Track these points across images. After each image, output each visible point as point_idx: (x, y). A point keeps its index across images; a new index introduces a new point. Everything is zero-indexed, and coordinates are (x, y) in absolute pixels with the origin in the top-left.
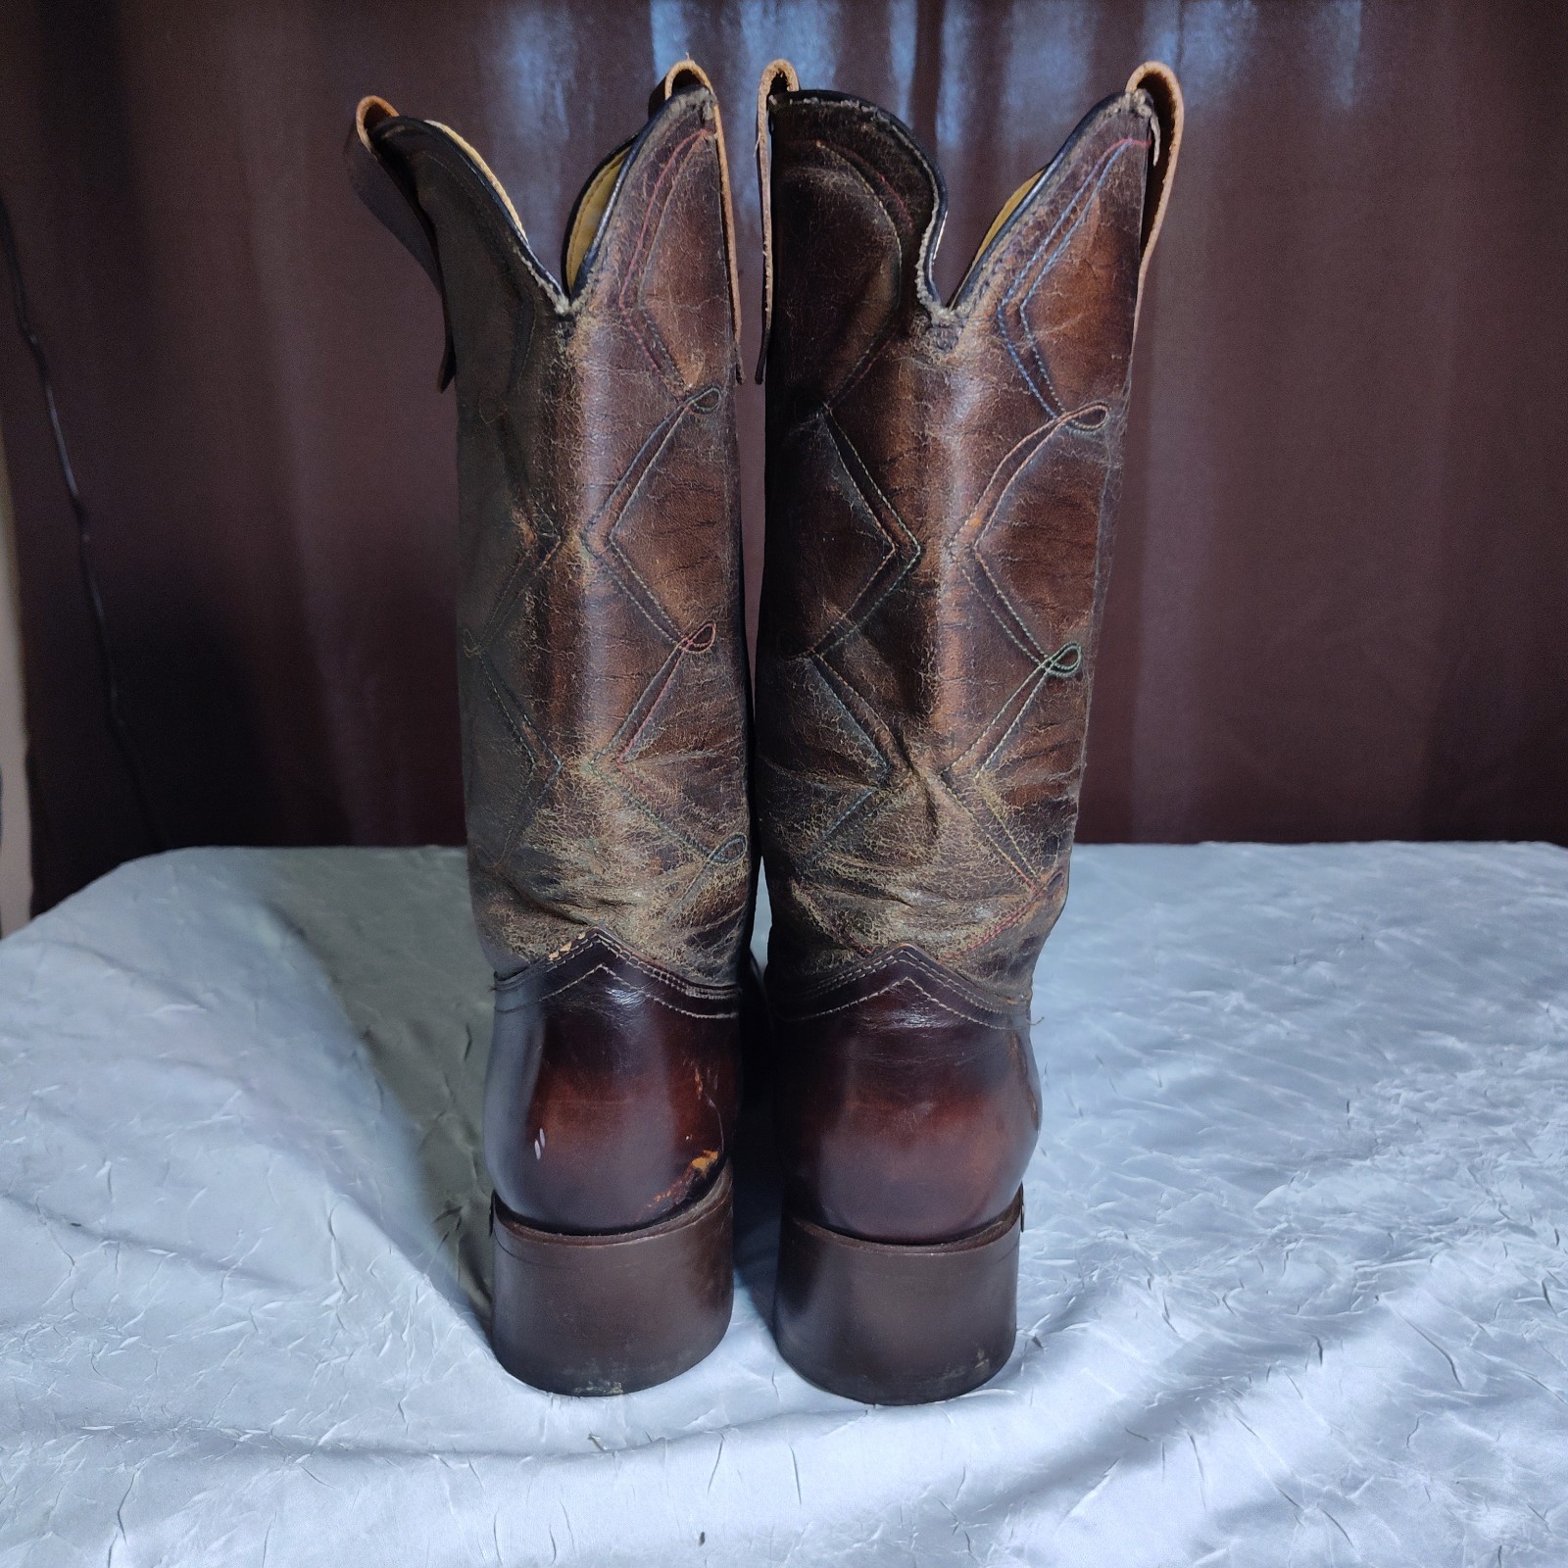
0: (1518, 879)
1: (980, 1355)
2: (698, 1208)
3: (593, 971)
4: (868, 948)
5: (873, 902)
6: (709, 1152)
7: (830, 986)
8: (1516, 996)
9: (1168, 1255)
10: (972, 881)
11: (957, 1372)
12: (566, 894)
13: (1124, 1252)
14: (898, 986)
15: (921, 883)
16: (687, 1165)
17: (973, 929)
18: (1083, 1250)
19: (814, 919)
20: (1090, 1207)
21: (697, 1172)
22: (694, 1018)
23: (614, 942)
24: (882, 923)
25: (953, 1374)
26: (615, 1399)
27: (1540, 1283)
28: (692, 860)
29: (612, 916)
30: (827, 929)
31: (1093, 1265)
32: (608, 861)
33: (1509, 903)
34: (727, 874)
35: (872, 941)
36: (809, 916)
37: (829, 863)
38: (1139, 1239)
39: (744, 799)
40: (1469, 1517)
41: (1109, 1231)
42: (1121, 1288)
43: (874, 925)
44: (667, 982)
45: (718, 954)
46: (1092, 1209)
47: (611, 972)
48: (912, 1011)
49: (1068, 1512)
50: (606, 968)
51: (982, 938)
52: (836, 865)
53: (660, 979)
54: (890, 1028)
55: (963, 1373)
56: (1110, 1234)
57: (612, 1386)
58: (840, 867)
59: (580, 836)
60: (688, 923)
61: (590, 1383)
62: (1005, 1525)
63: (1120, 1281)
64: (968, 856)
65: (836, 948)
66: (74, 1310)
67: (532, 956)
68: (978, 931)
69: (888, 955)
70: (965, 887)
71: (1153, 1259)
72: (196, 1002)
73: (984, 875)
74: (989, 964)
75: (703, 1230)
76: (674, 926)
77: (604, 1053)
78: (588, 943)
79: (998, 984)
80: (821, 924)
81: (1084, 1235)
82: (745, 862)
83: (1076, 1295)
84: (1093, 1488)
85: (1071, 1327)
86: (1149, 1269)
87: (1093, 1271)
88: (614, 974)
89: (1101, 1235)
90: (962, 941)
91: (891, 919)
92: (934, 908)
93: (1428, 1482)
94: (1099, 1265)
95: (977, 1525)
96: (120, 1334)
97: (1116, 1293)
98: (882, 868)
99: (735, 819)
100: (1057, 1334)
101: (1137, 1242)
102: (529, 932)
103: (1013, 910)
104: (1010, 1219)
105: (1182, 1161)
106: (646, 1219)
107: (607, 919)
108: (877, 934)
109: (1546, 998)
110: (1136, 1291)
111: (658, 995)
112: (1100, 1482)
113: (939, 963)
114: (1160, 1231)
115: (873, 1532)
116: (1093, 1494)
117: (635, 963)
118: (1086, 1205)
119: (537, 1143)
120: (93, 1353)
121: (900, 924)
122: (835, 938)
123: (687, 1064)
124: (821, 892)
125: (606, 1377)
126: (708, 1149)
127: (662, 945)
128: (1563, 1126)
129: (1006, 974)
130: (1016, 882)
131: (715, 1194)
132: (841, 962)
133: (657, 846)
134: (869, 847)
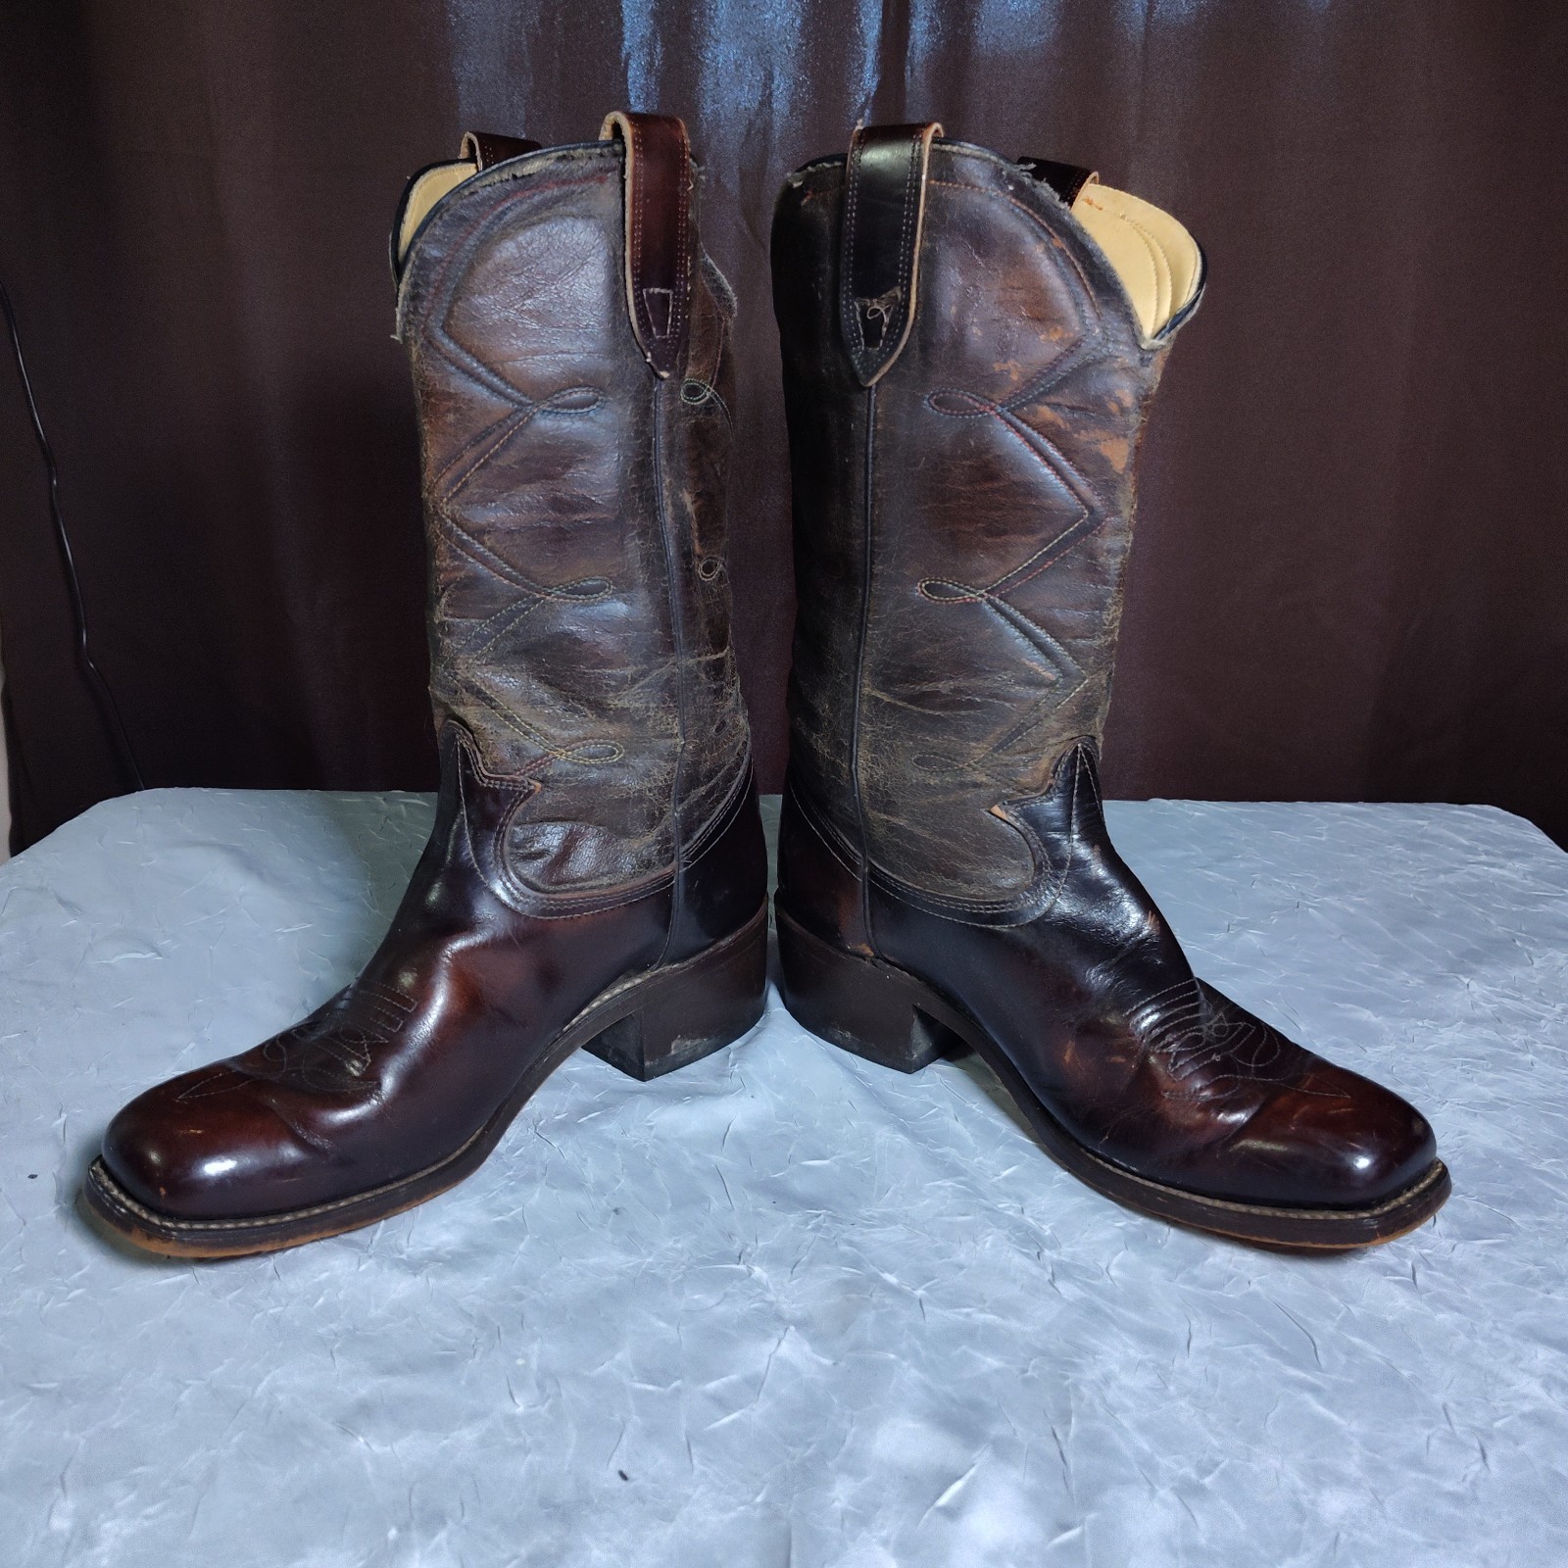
0: (1461, 846)
8: (1439, 969)
27: (1410, 1263)
33: (1449, 871)
40: (1313, 1503)
66: (23, 1262)
72: (154, 950)
93: (1278, 1465)
96: (66, 1285)
101: (1032, 1217)
109: (1469, 973)
120: (41, 1306)
128: (1462, 1105)
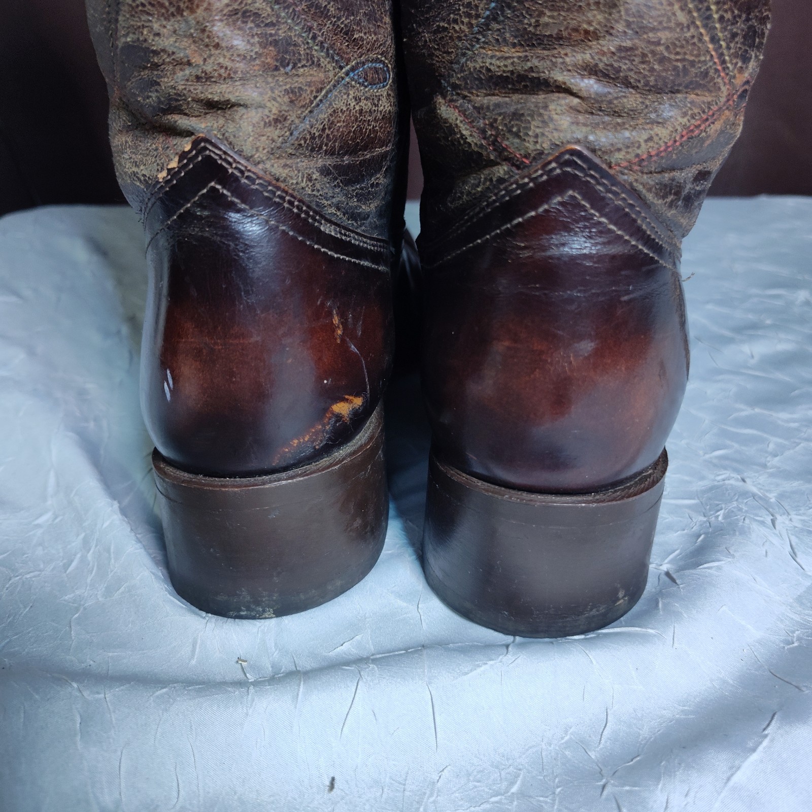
1: (621, 594)
2: (342, 453)
3: (205, 191)
4: (526, 157)
5: (533, 99)
6: (351, 398)
7: (479, 213)
9: (782, 496)
10: (662, 60)
11: (597, 611)
12: (170, 99)
13: (745, 494)
14: (561, 203)
15: (596, 65)
16: (326, 410)
17: (658, 130)
18: (704, 492)
19: (462, 135)
20: (705, 454)
21: (339, 417)
22: (332, 257)
23: (225, 153)
24: (543, 122)
25: (594, 612)
26: (267, 622)
28: (319, 65)
29: (221, 121)
30: (476, 144)
31: (718, 505)
32: (207, 46)
34: (367, 99)
35: (531, 146)
36: (455, 134)
37: (480, 60)
38: (756, 482)
39: (387, 19)
41: (727, 475)
42: (749, 528)
43: (535, 127)
44: (295, 210)
45: (363, 197)
46: (707, 456)
47: (225, 192)
48: (576, 234)
49: (729, 779)
50: (219, 187)
51: (666, 143)
52: (488, 61)
53: (286, 205)
54: (548, 253)
55: (603, 611)
56: (728, 478)
57: (264, 611)
58: (494, 61)
59: (173, 15)
60: (321, 148)
61: (243, 608)
62: (658, 792)
63: (747, 521)
64: (660, 23)
65: (486, 166)
67: (145, 180)
68: (663, 133)
69: (550, 163)
70: (652, 70)
71: (772, 500)
73: (677, 53)
74: (666, 186)
75: (346, 473)
76: (300, 145)
77: (224, 286)
78: (196, 156)
79: (672, 212)
80: (469, 140)
81: (703, 478)
82: (389, 95)
83: (704, 533)
84: (754, 750)
85: (706, 566)
86: (771, 510)
87: (718, 511)
88: (229, 194)
89: (720, 478)
90: (643, 144)
91: (555, 117)
92: (610, 102)
94: (723, 506)
95: (627, 788)
97: (744, 532)
98: (546, 53)
99: (375, 34)
100: (692, 571)
101: (755, 486)
102: (143, 154)
103: (704, 112)
104: (659, 467)
105: (782, 416)
106: (284, 464)
107: (215, 125)
108: (536, 136)
110: (763, 530)
111: (284, 223)
112: (761, 743)
113: (612, 172)
114: (772, 475)
115: (512, 783)
116: (754, 757)
117: (253, 181)
118: (701, 453)
119: (165, 384)
121: (565, 121)
122: (484, 153)
123: (323, 304)
124: (470, 101)
125: (258, 603)
126: (350, 395)
127: (286, 166)
129: (680, 203)
130: (712, 73)
131: (361, 438)
132: (491, 180)
133: (271, 35)
134: (531, 29)
